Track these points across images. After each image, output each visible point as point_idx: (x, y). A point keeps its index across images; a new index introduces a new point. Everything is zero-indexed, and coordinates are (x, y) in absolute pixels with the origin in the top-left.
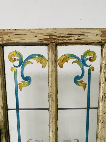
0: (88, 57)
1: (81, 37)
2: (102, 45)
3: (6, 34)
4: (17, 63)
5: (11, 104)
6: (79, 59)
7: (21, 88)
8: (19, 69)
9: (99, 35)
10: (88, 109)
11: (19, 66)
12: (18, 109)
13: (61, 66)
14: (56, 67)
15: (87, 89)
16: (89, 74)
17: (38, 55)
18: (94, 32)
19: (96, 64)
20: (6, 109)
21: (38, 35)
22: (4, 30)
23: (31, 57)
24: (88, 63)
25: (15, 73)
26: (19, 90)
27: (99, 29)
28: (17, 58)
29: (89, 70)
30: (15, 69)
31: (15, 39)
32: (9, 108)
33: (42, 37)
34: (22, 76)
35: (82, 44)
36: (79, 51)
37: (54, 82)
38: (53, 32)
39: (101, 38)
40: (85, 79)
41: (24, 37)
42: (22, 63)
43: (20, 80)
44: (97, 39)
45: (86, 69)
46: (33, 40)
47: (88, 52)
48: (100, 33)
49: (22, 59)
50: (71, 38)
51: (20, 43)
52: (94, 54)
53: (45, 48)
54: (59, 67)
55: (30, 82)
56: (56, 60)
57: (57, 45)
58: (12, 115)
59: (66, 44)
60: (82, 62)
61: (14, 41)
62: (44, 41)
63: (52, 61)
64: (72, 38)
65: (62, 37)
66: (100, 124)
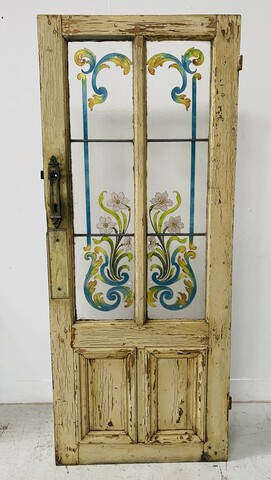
0: (192, 59)
1: (181, 28)
2: (212, 40)
3: (74, 22)
4: (87, 67)
5: (77, 132)
6: (178, 62)
7: (91, 105)
8: (89, 77)
9: (205, 25)
10: (194, 141)
11: (90, 71)
12: (86, 141)
13: (153, 73)
14: (144, 71)
15: (191, 108)
16: (194, 84)
17: (118, 55)
18: (199, 20)
19: (204, 70)
20: (69, 141)
21: (119, 24)
22: (70, 17)
23: (107, 58)
24: (192, 67)
25: (84, 82)
26: (88, 109)
27: (205, 16)
28: (87, 59)
29: (194, 78)
30: (83, 75)
31: (86, 30)
32: (72, 138)
33: (125, 27)
34: (94, 88)
35: (182, 38)
36: (178, 49)
37: (141, 94)
38: (140, 20)
39: (209, 29)
40: (188, 93)
41: (99, 27)
42: (95, 68)
43: (91, 93)
44: (203, 30)
45: (190, 77)
46: (112, 31)
47: (192, 51)
48: (206, 22)
49: (94, 61)
50: (165, 29)
51: (94, 36)
52: (201, 54)
53: (128, 44)
54: (148, 74)
55: (105, 97)
56: (145, 63)
57: (146, 39)
58: (77, 149)
59: (160, 38)
60: (184, 66)
61: (90, 33)
62: (128, 34)
63: (138, 63)
64: (167, 29)
65: (153, 27)
66: (212, 164)
